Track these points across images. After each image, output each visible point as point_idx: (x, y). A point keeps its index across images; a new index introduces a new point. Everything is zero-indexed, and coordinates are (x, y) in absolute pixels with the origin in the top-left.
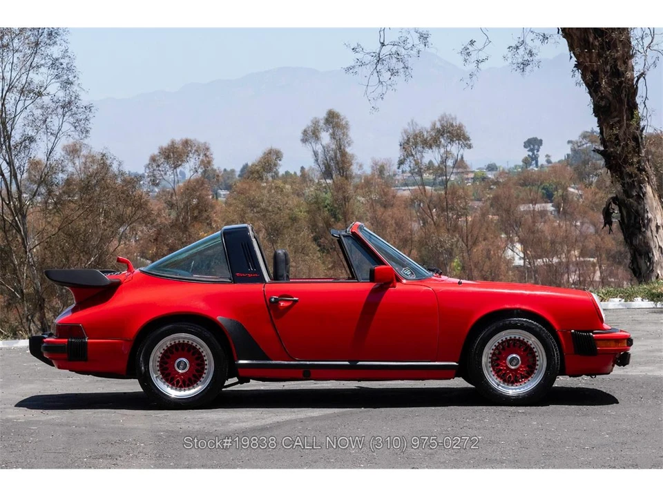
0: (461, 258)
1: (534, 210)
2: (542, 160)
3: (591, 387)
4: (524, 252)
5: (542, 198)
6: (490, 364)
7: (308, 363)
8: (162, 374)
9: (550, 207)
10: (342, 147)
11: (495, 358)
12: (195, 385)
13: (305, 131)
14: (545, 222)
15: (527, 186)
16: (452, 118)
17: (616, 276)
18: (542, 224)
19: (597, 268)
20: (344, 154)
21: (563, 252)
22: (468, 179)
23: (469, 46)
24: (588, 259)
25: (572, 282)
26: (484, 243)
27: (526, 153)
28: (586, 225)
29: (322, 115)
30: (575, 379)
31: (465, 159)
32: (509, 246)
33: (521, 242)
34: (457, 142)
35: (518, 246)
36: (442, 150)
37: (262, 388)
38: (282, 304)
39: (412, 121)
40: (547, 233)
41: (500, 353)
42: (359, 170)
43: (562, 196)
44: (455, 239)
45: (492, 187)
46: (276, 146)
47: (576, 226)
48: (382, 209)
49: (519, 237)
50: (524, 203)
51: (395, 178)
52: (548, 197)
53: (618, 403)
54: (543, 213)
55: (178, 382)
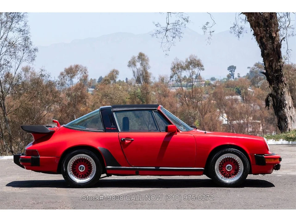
0: (199, 120)
1: (232, 99)
2: (236, 76)
3: (262, 179)
4: (228, 117)
5: (236, 93)
6: (218, 169)
7: (138, 168)
8: (73, 172)
9: (239, 97)
10: (146, 69)
11: (220, 166)
12: (88, 177)
13: (130, 62)
14: (237, 104)
15: (229, 88)
16: (195, 57)
17: (269, 129)
18: (236, 105)
19: (261, 125)
20: (146, 73)
21: (245, 118)
22: (202, 84)
23: (206, 26)
24: (257, 121)
25: (249, 131)
26: (210, 113)
27: (228, 72)
28: (256, 106)
29: (137, 55)
30: (255, 176)
31: (201, 75)
32: (221, 115)
33: (226, 113)
34: (197, 67)
35: (225, 115)
36: (191, 71)
37: (116, 179)
38: (126, 141)
39: (176, 58)
40: (238, 109)
41: (223, 164)
42: (154, 80)
43: (245, 92)
44: (197, 112)
45: (213, 88)
46: (116, 69)
47: (251, 106)
48: (164, 98)
49: (225, 111)
50: (228, 96)
51: (169, 83)
52: (239, 93)
53: (274, 186)
54: (236, 100)
55: (80, 176)
